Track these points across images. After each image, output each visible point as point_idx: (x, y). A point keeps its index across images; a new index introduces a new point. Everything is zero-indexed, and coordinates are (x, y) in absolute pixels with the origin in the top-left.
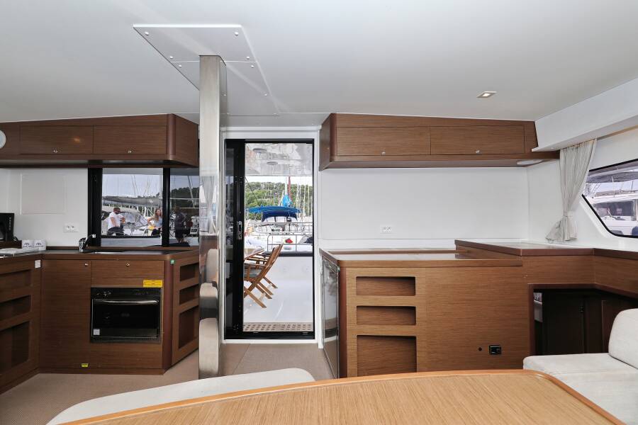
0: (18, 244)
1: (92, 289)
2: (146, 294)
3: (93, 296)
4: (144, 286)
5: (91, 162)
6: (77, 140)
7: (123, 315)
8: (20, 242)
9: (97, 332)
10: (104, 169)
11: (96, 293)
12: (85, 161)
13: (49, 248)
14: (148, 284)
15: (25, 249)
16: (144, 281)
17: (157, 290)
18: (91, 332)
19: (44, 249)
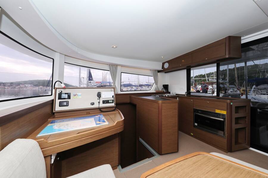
0: (170, 93)
1: (194, 109)
2: (217, 115)
3: (194, 112)
4: (216, 112)
5: (188, 67)
6: (183, 61)
7: (206, 121)
8: (170, 92)
9: (196, 124)
10: (191, 69)
11: (196, 111)
12: (185, 67)
13: (176, 94)
14: (218, 111)
15: (171, 94)
16: (216, 110)
17: (223, 115)
18: (194, 124)
19: (175, 95)
